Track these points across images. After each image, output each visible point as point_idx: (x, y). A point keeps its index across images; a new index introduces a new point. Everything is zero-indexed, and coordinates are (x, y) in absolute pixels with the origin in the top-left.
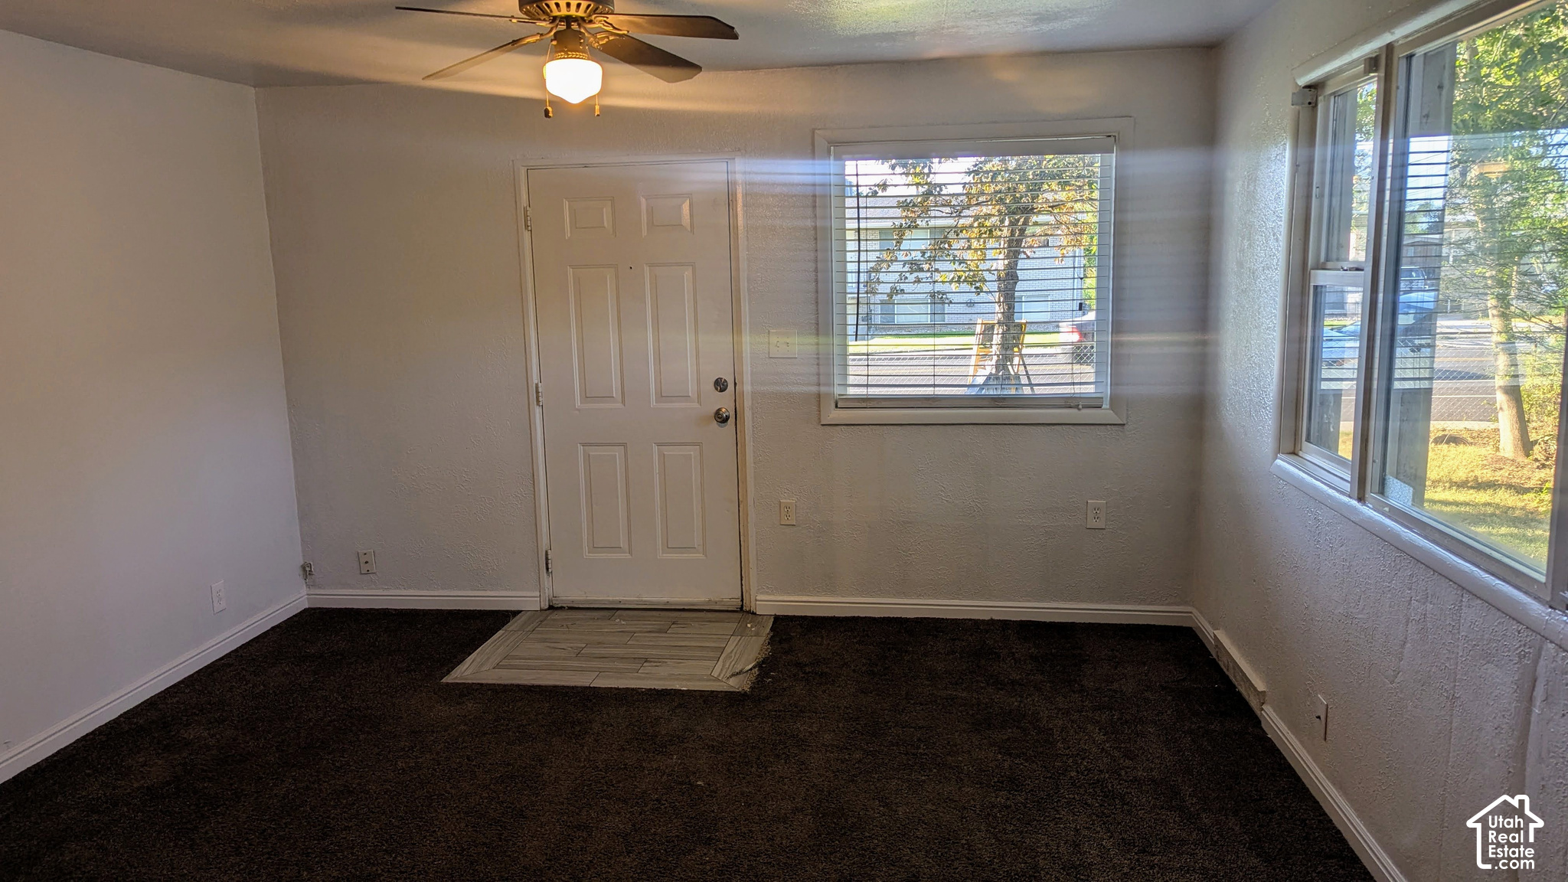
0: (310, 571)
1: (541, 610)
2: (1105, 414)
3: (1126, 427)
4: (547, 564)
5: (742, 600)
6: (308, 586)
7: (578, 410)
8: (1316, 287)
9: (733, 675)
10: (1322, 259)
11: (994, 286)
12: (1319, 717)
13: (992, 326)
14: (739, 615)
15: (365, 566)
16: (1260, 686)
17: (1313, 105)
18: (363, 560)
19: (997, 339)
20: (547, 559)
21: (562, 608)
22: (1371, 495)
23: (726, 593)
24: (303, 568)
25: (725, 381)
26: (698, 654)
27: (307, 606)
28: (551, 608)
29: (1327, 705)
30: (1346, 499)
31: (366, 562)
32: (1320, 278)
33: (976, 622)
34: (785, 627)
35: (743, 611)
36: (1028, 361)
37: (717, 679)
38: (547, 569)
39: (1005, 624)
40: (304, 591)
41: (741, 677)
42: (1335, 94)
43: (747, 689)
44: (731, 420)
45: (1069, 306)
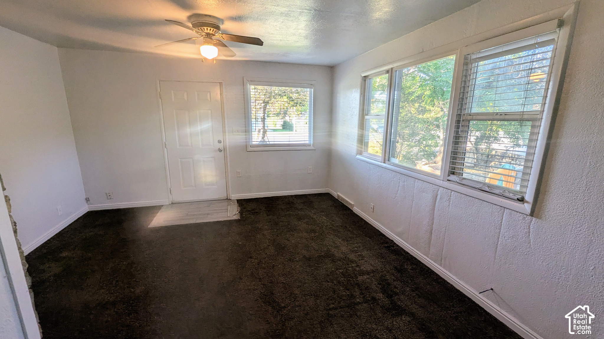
0: (89, 200)
1: (169, 204)
2: (312, 148)
3: (316, 150)
4: (170, 192)
5: (227, 197)
6: (88, 205)
7: (178, 149)
8: (366, 119)
9: (234, 215)
10: (367, 113)
11: (260, 120)
12: (372, 208)
13: (260, 130)
14: (227, 200)
15: (109, 197)
16: (353, 203)
17: (365, 81)
18: (108, 195)
19: (261, 133)
20: (170, 190)
21: (175, 203)
22: (387, 162)
23: (223, 195)
24: (86, 199)
25: (221, 141)
26: (221, 211)
27: (88, 211)
28: (172, 203)
29: (374, 206)
30: (380, 163)
31: (110, 196)
32: (367, 117)
33: (285, 196)
34: (241, 203)
35: (228, 200)
36: (269, 138)
37: (230, 217)
38: (171, 193)
39: (292, 196)
40: (87, 206)
41: (236, 215)
42: (370, 79)
43: (239, 218)
44: (223, 151)
45: (304, 123)
